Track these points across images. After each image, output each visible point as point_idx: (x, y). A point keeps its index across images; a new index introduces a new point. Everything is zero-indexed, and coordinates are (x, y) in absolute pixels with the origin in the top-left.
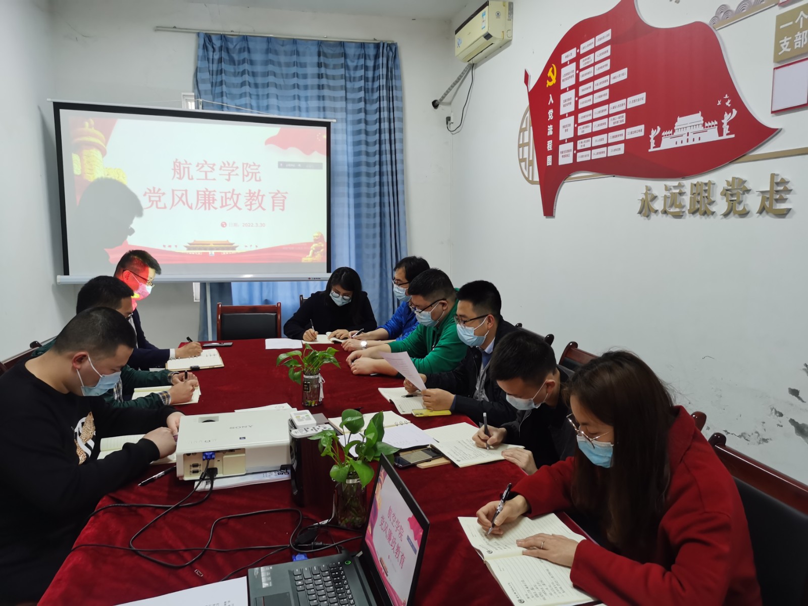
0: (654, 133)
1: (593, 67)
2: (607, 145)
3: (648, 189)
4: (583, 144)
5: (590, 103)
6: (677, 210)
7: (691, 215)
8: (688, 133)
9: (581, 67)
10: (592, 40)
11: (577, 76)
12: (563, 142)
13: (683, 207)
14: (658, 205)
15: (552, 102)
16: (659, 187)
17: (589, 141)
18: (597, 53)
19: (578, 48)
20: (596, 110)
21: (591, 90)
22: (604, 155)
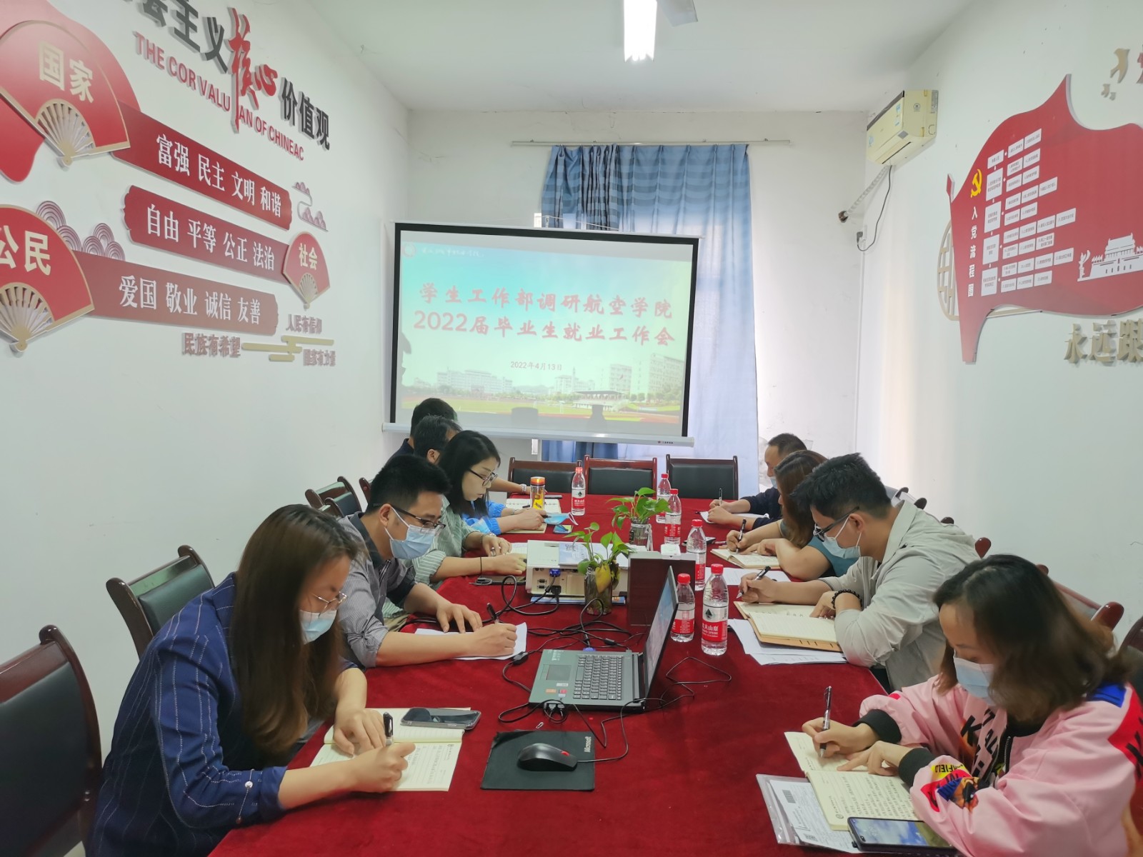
0: (1084, 258)
1: (1021, 175)
2: (1034, 272)
3: (1078, 329)
4: (1008, 270)
5: (1017, 219)
6: (1107, 355)
7: (1122, 361)
8: (1119, 260)
9: (1009, 173)
10: (1021, 142)
11: (1004, 184)
12: (987, 267)
13: (1113, 351)
14: (1087, 349)
15: (976, 216)
16: (1089, 325)
17: (1014, 266)
18: (1027, 157)
19: (1006, 150)
20: (1023, 228)
21: (1018, 203)
22: (1030, 285)
